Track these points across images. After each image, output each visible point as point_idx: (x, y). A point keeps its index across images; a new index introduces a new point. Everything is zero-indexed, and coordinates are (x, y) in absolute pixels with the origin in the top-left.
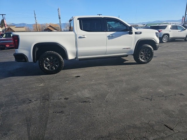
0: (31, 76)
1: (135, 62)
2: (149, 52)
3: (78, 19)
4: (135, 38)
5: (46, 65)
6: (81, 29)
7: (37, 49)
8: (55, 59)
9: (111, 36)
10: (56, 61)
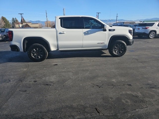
0: (22, 63)
1: (110, 55)
2: (122, 47)
3: (60, 18)
4: (109, 35)
5: (33, 54)
6: (61, 26)
7: (26, 42)
8: (40, 50)
9: (86, 32)
10: (41, 51)
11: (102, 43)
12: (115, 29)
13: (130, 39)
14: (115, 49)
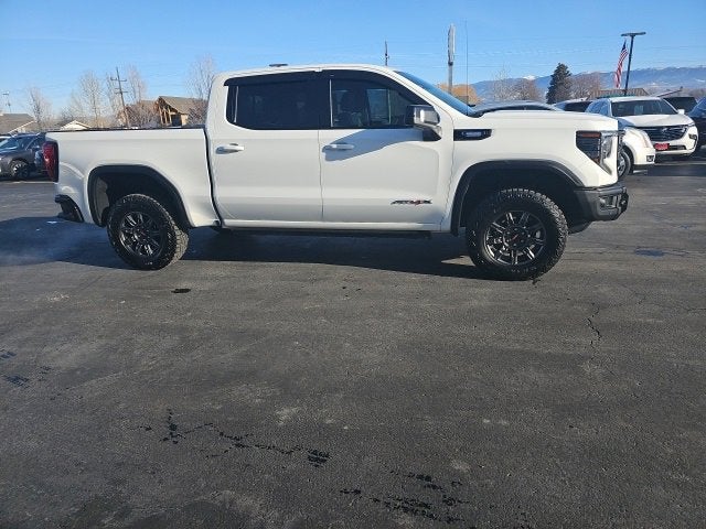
3: (227, 83)
8: (150, 222)
10: (154, 228)
11: (419, 202)
12: (489, 131)
13: (583, 188)
14: (494, 234)
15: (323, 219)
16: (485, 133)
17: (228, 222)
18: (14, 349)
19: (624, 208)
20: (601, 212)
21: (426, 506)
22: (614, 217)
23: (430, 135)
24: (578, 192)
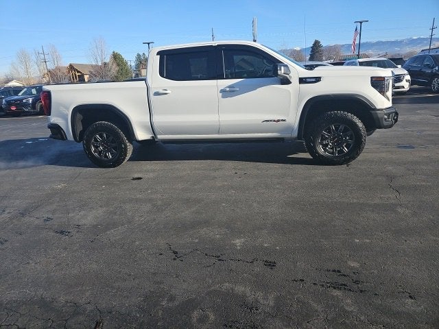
3: (158, 54)
4: (300, 95)
5: (96, 147)
6: (161, 74)
7: (79, 116)
8: (111, 138)
10: (113, 142)
11: (278, 121)
12: (320, 78)
13: (375, 109)
14: (323, 138)
15: (219, 133)
16: (318, 79)
17: (160, 137)
18: (50, 216)
19: (396, 121)
20: (385, 123)
21: (345, 285)
22: (391, 126)
23: (286, 81)
24: (373, 112)
